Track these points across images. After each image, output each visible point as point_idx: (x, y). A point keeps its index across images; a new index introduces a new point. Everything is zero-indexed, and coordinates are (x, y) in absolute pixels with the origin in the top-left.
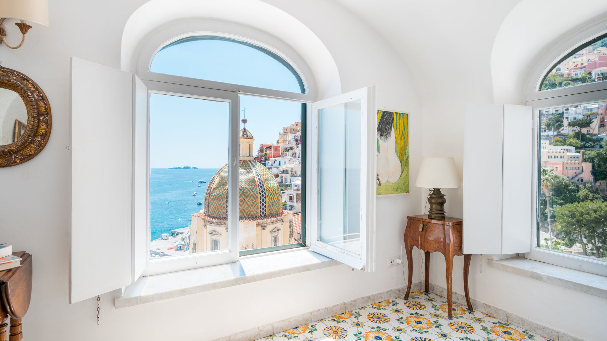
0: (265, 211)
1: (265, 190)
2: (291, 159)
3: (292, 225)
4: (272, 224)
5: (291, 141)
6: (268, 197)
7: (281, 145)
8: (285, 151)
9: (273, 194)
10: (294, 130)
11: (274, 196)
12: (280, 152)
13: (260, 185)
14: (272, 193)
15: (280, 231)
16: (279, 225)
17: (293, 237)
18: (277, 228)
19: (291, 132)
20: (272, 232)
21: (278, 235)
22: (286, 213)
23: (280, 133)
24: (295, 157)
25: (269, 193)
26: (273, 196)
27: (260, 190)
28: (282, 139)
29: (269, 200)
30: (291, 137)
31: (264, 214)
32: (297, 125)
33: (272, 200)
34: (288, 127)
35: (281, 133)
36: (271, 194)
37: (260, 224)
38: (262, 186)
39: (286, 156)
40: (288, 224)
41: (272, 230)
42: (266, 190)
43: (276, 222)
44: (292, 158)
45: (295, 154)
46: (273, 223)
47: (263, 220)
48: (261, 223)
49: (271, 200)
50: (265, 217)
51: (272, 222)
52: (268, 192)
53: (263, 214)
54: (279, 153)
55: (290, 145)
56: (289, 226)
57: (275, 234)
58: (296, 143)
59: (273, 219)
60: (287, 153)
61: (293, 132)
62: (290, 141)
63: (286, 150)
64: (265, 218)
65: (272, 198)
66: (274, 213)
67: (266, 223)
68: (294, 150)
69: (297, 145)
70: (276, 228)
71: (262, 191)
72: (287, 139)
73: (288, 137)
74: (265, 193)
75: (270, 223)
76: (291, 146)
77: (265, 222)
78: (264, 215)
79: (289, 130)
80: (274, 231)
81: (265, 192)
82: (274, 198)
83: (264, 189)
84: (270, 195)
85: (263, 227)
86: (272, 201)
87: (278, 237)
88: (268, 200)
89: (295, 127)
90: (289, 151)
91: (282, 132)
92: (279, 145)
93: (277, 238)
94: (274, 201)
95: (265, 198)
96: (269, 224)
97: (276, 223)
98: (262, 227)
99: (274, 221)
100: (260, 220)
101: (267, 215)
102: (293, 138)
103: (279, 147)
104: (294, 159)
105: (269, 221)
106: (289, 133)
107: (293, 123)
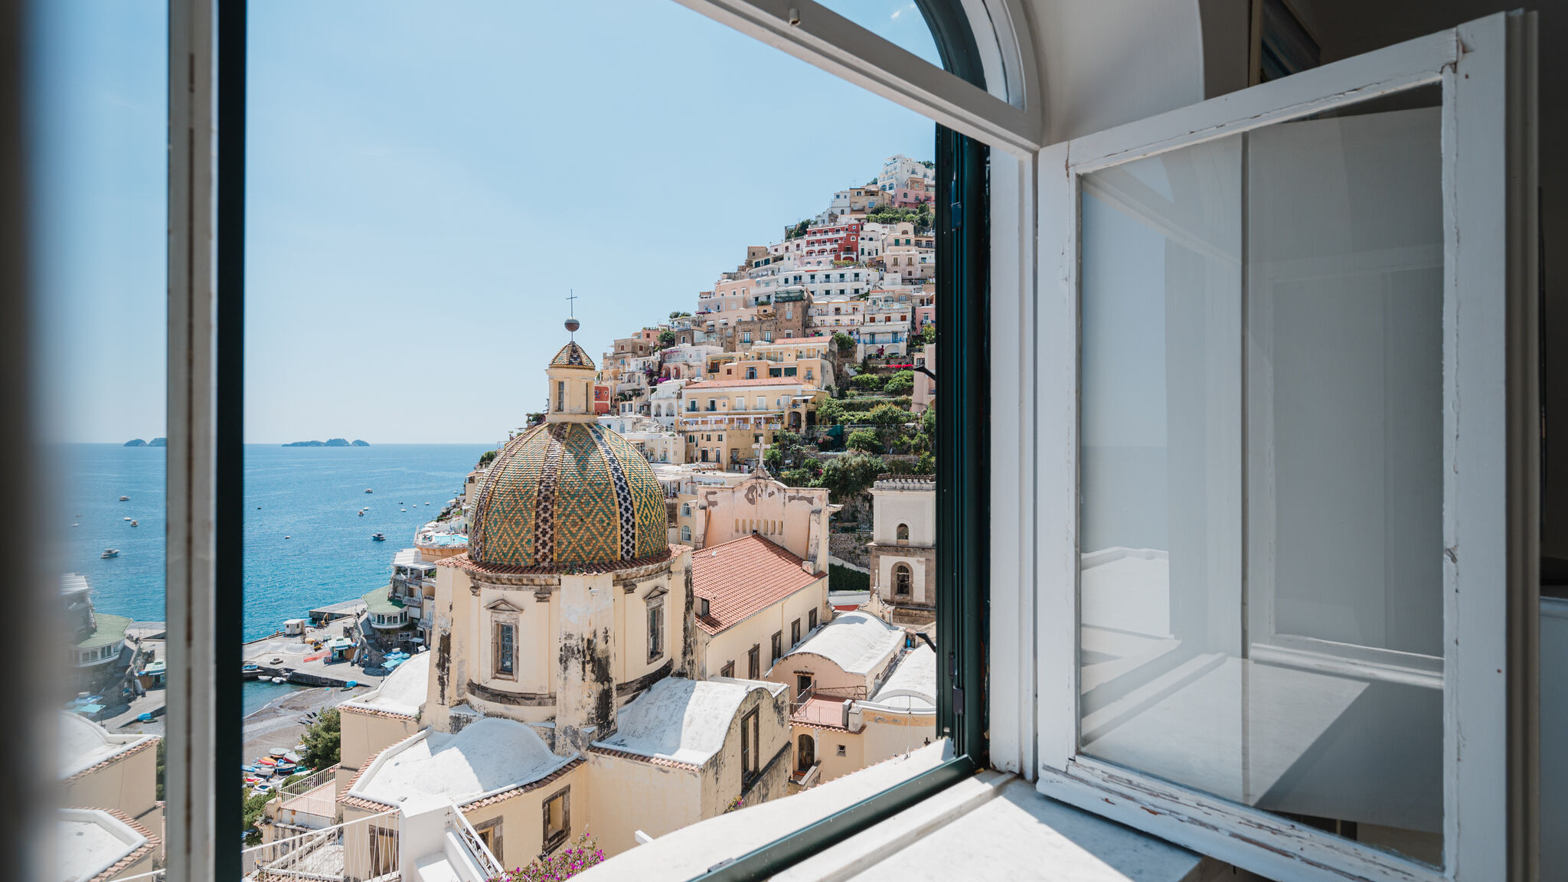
0: (633, 547)
1: (631, 497)
2: (639, 421)
3: (691, 579)
4: (649, 579)
5: (637, 375)
6: (638, 513)
7: (608, 384)
8: (622, 400)
9: (651, 505)
10: (641, 348)
11: (651, 511)
12: (609, 402)
13: (619, 484)
14: (648, 503)
15: (665, 597)
16: (662, 581)
17: (692, 608)
18: (659, 589)
19: (634, 353)
20: (648, 597)
21: (660, 605)
22: (679, 552)
23: (605, 354)
24: (648, 414)
25: (640, 502)
26: (649, 510)
27: (619, 497)
28: (611, 370)
29: (642, 521)
30: (634, 364)
31: (631, 554)
32: (648, 336)
33: (649, 520)
34: (626, 340)
35: (608, 355)
36: (646, 505)
37: (622, 580)
38: (625, 486)
39: (624, 411)
40: (683, 577)
41: (647, 593)
42: (633, 495)
43: (657, 573)
44: (639, 416)
45: (645, 408)
46: (649, 576)
47: (629, 571)
48: (625, 577)
49: (647, 520)
50: (633, 562)
51: (649, 573)
52: (638, 500)
53: (628, 555)
54: (607, 405)
55: (634, 386)
56: (684, 582)
57: (654, 604)
58: (648, 380)
59: (651, 567)
60: (627, 403)
61: (640, 353)
62: (633, 373)
63: (624, 396)
64: (633, 565)
65: (649, 514)
66: (652, 552)
67: (636, 577)
68: (644, 398)
69: (651, 385)
70: (657, 587)
71: (625, 499)
72: (624, 369)
73: (629, 365)
74: (631, 504)
75: (643, 576)
76: (637, 387)
77: (634, 575)
78: (629, 557)
79: (630, 347)
80: (652, 595)
81: (631, 501)
82: (651, 516)
83: (629, 493)
84: (644, 509)
85: (628, 588)
86: (647, 523)
87: (662, 609)
88: (640, 521)
89: (643, 340)
90: (631, 400)
91: (611, 351)
92: (604, 384)
93: (659, 612)
94: (652, 522)
95: (633, 514)
96: (641, 578)
97: (656, 577)
98: (625, 586)
99: (652, 570)
100: (623, 571)
101: (636, 556)
102: (642, 366)
103: (607, 389)
104: (646, 420)
105: (642, 572)
106: (630, 354)
107: (640, 330)
